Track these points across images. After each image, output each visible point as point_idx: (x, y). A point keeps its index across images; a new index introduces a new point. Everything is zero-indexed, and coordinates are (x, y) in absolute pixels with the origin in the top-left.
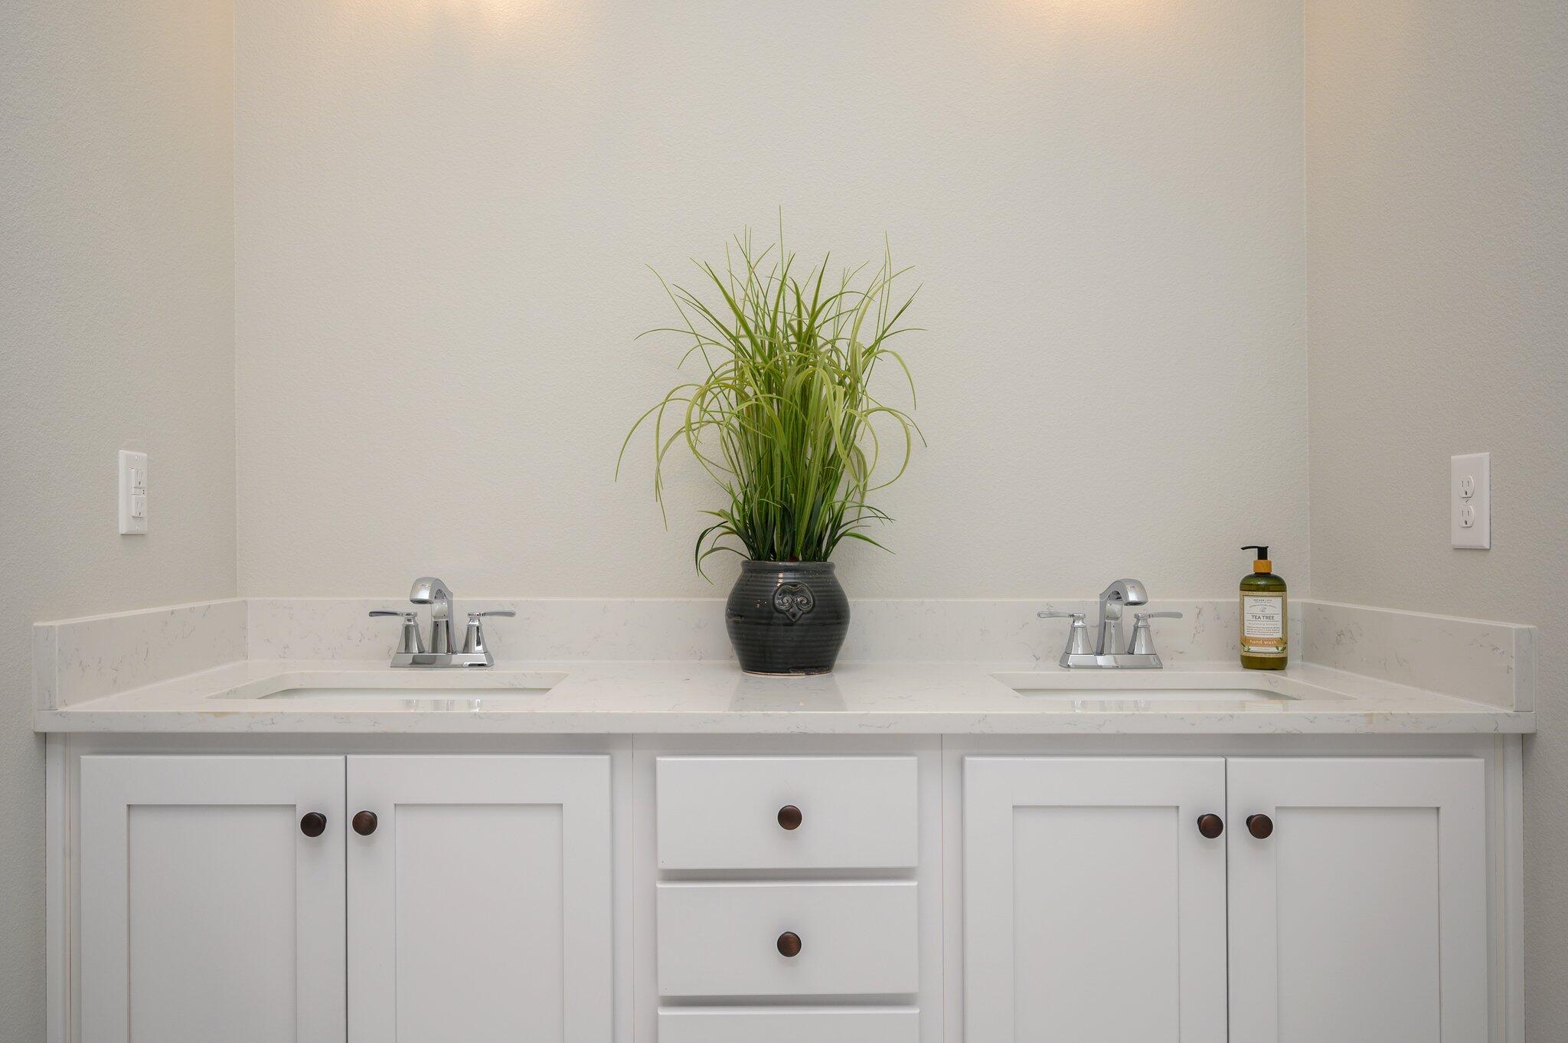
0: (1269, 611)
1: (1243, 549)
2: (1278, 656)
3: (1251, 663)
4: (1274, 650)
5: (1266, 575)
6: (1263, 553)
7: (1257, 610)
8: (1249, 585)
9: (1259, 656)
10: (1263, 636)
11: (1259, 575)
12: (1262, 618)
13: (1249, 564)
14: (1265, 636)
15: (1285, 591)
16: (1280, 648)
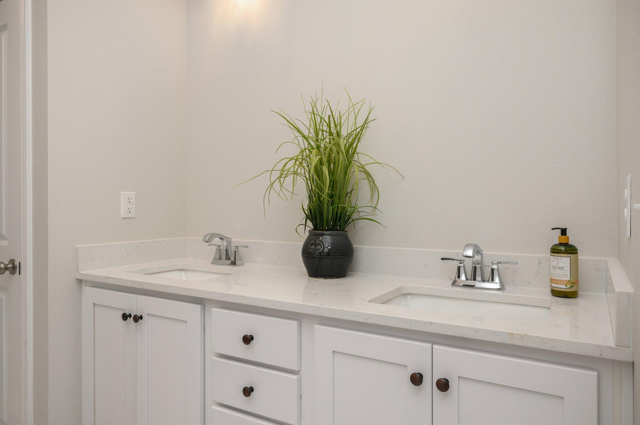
0: (561, 265)
1: (552, 229)
2: (567, 290)
3: (556, 293)
4: (564, 287)
5: (566, 245)
6: (564, 232)
7: (554, 264)
8: (555, 251)
9: (558, 289)
10: (558, 279)
11: (561, 244)
12: (557, 268)
13: (556, 238)
14: (560, 279)
15: (577, 253)
16: (568, 286)
